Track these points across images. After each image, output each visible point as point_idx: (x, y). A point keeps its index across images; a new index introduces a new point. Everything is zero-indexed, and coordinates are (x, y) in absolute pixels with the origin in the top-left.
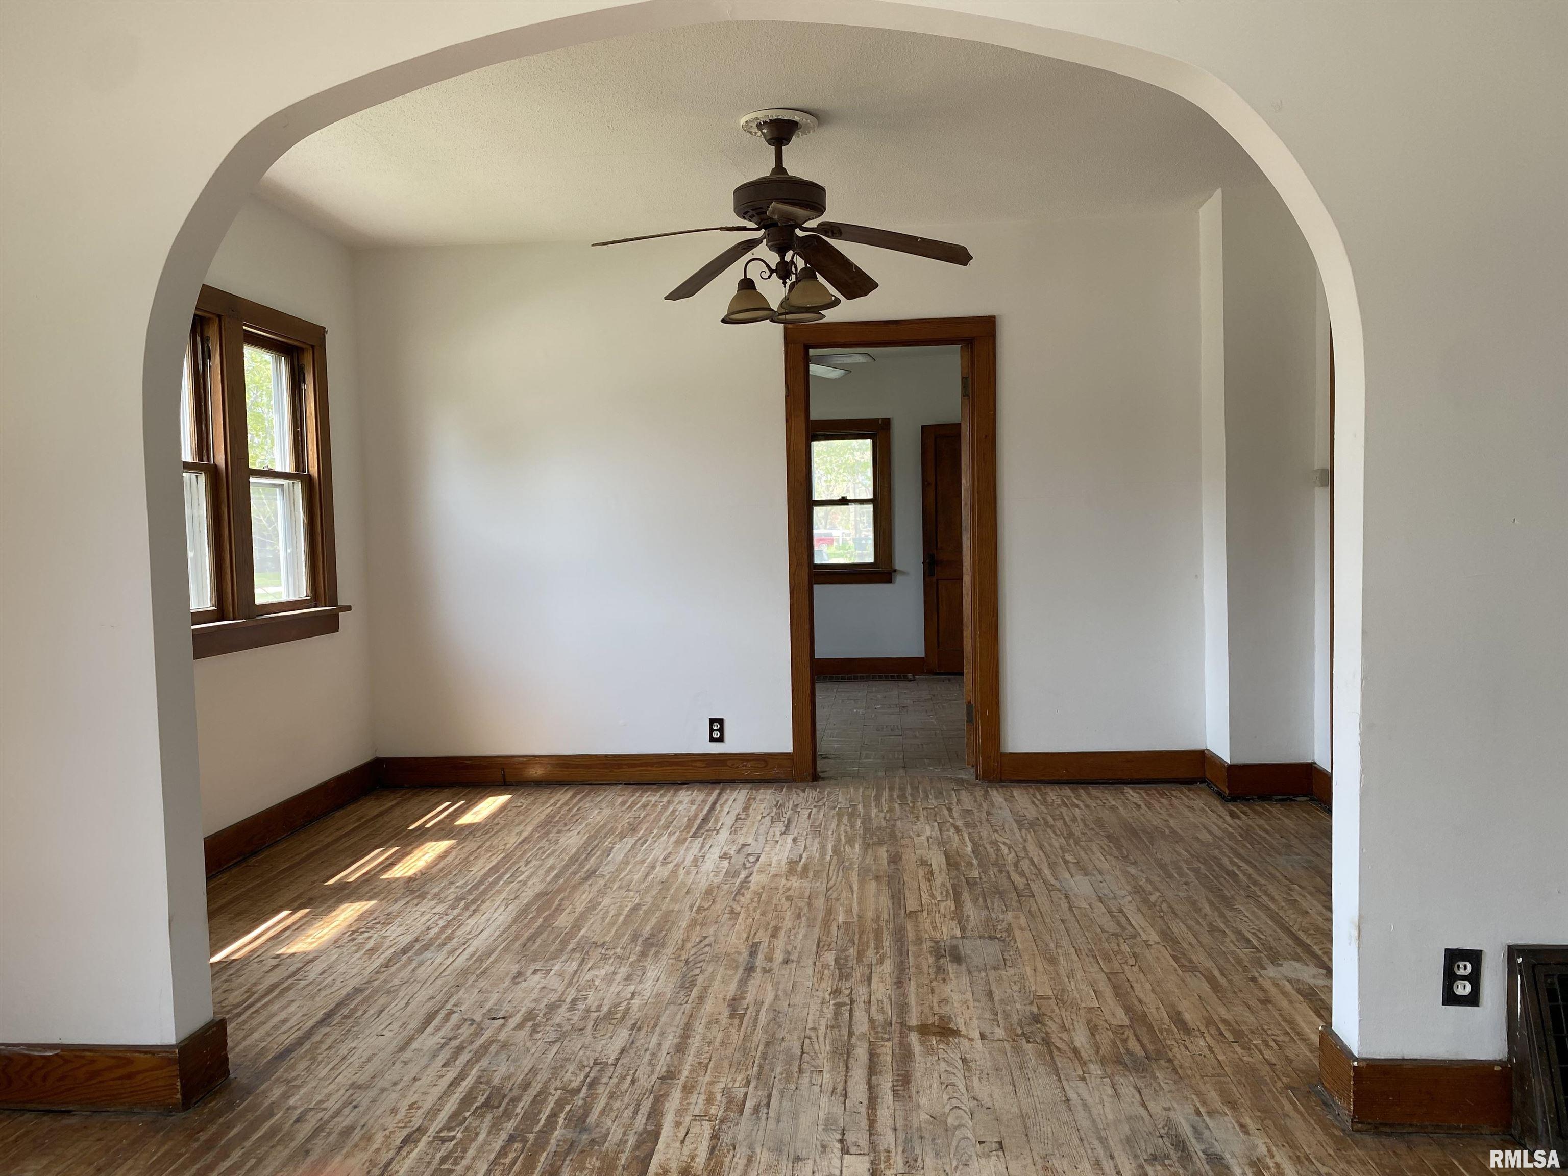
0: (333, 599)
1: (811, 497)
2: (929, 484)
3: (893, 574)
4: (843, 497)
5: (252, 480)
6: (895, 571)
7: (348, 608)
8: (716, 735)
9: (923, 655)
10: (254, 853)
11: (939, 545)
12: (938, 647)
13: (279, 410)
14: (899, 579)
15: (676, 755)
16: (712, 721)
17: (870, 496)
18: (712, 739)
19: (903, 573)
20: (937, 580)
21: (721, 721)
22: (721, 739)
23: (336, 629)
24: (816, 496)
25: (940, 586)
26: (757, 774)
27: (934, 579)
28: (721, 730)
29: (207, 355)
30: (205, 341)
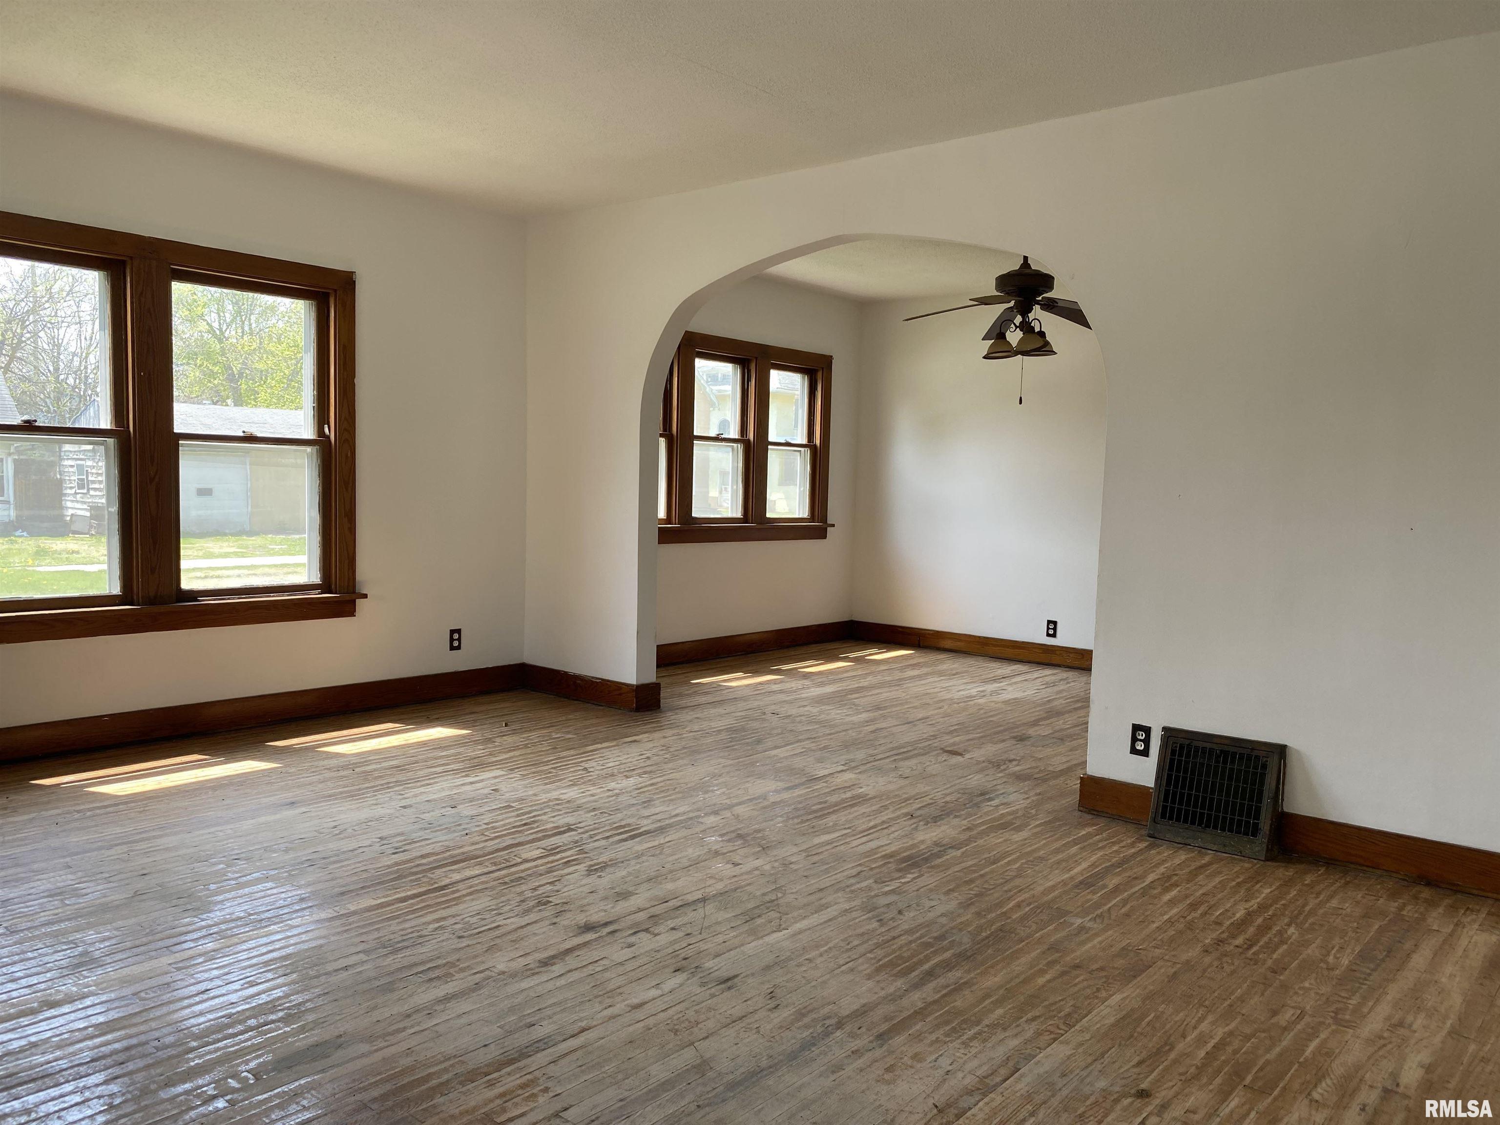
0: (824, 519)
5: (769, 447)
7: (833, 526)
8: (1051, 632)
10: (753, 652)
13: (803, 407)
15: (1023, 642)
16: (1049, 622)
18: (1048, 635)
21: (1055, 623)
22: (1054, 635)
23: (825, 537)
26: (1077, 663)
28: (1055, 629)
29: (749, 380)
30: (749, 371)
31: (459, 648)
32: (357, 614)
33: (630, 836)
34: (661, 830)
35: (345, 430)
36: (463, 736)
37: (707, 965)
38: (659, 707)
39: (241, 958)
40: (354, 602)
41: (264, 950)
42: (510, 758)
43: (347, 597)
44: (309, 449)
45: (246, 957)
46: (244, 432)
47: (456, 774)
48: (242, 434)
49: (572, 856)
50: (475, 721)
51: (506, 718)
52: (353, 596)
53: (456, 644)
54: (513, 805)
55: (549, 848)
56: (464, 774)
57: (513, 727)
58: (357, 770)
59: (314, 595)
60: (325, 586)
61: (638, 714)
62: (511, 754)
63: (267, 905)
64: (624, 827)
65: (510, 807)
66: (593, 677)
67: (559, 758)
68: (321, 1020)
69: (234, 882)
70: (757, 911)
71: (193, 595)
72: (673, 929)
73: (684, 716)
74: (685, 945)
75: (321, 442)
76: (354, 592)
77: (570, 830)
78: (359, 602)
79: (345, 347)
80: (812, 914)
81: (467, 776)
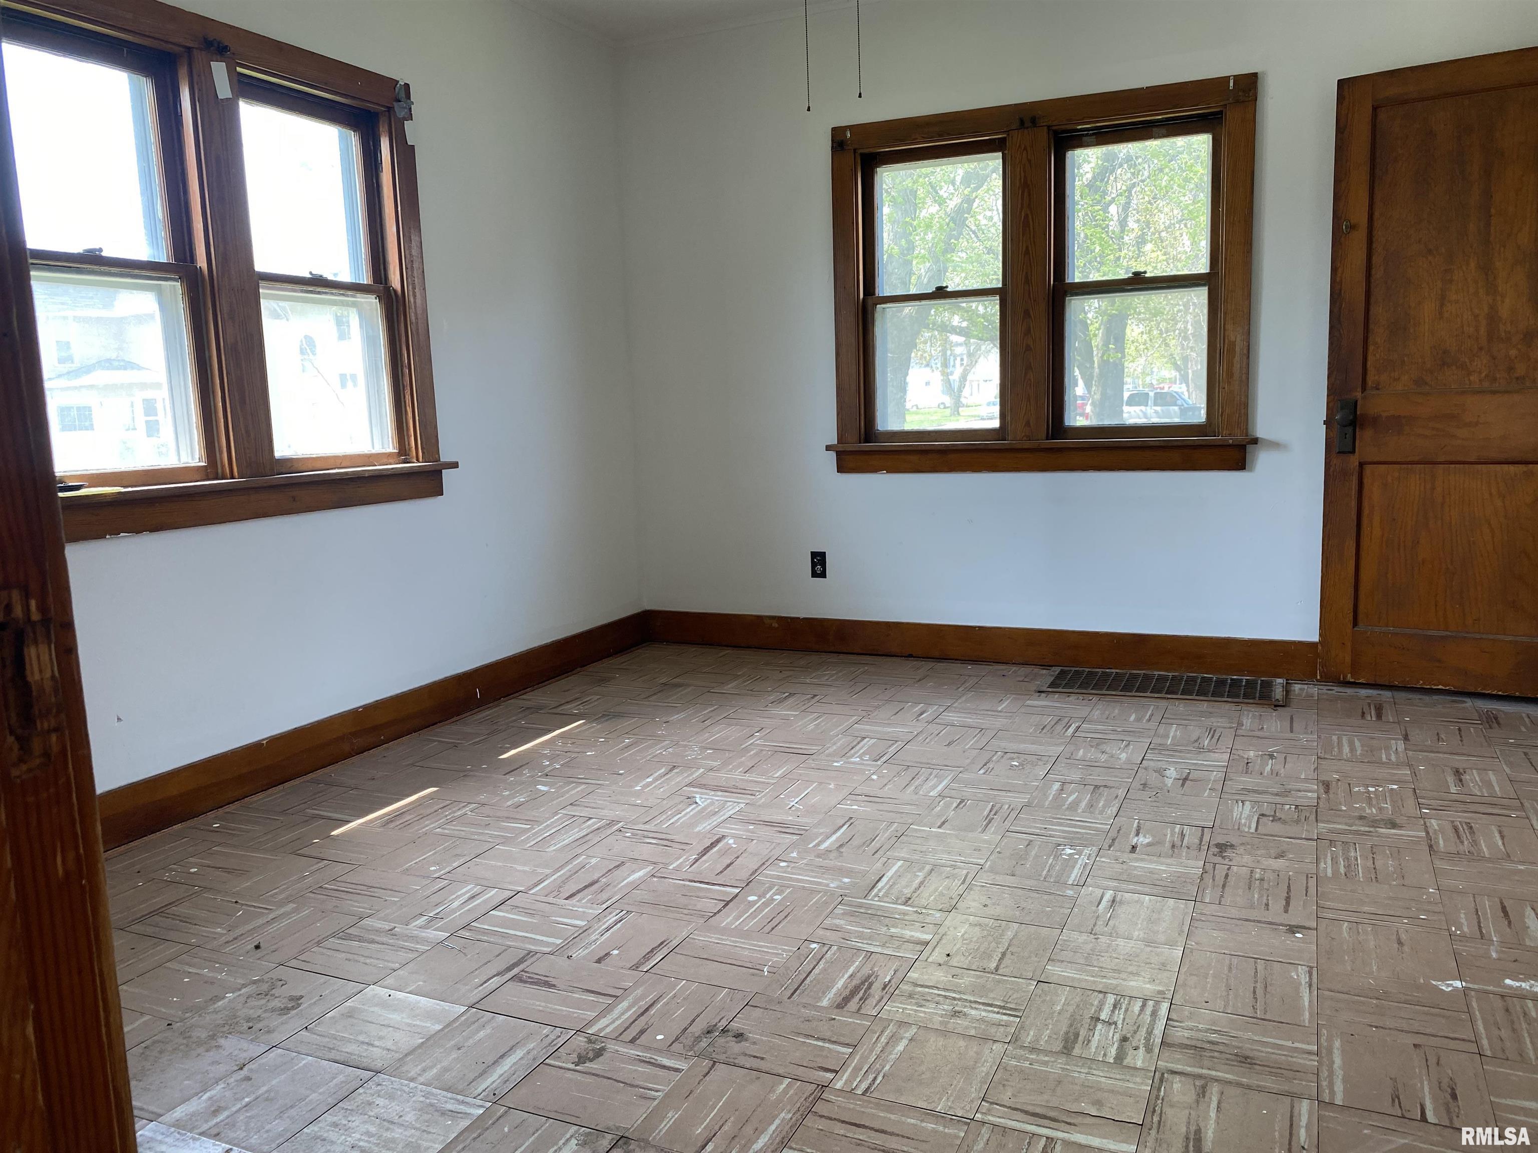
1: (1064, 280)
2: (1352, 227)
3: (1250, 448)
4: (1137, 274)
6: (1255, 441)
9: (1315, 637)
11: (1371, 379)
12: (1355, 623)
14: (1263, 460)
17: (1202, 266)
19: (1275, 445)
20: (1361, 465)
24: (1077, 274)
25: (1366, 481)
27: (1353, 461)
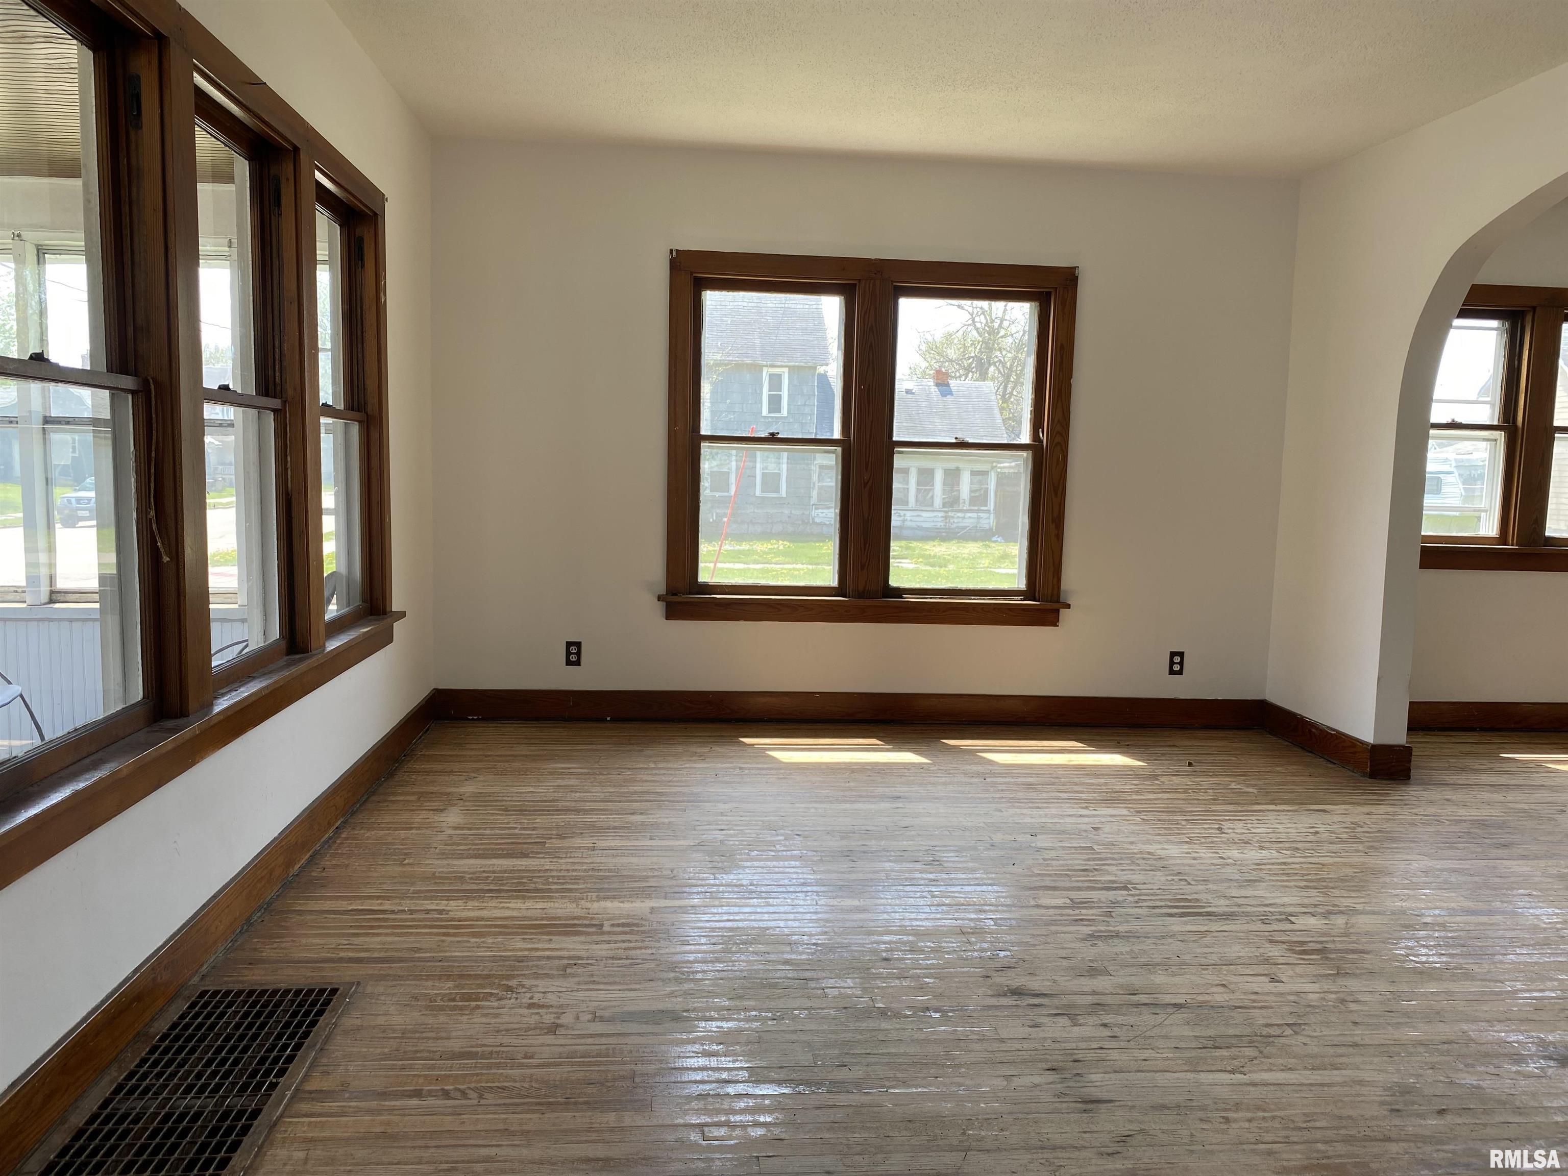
31: (1180, 672)
32: (1060, 624)
33: (1183, 913)
34: (1228, 916)
35: (1058, 432)
36: (1130, 768)
37: (1093, 1077)
38: (1408, 777)
39: (703, 919)
40: (1058, 611)
41: (725, 917)
42: (1155, 799)
43: (1049, 606)
44: (1024, 454)
45: (706, 919)
46: (956, 438)
47: (1076, 803)
48: (954, 441)
49: (1093, 915)
50: (1163, 755)
51: (1192, 758)
52: (1055, 606)
53: (1176, 668)
54: (1095, 847)
55: (1078, 901)
56: (1084, 805)
57: (1198, 769)
58: (988, 780)
59: (1016, 601)
60: (1028, 593)
61: (1370, 780)
62: (1160, 796)
63: (772, 880)
64: (1190, 901)
65: (1091, 848)
66: (1328, 727)
67: (1208, 811)
68: (691, 992)
69: (773, 854)
70: (1234, 1041)
71: (899, 592)
72: (1105, 1025)
73: (1435, 794)
74: (1096, 1046)
75: (1035, 448)
76: (1058, 601)
77: (1125, 888)
78: (1063, 612)
79: (1062, 347)
80: (1305, 1068)
81: (1086, 808)
